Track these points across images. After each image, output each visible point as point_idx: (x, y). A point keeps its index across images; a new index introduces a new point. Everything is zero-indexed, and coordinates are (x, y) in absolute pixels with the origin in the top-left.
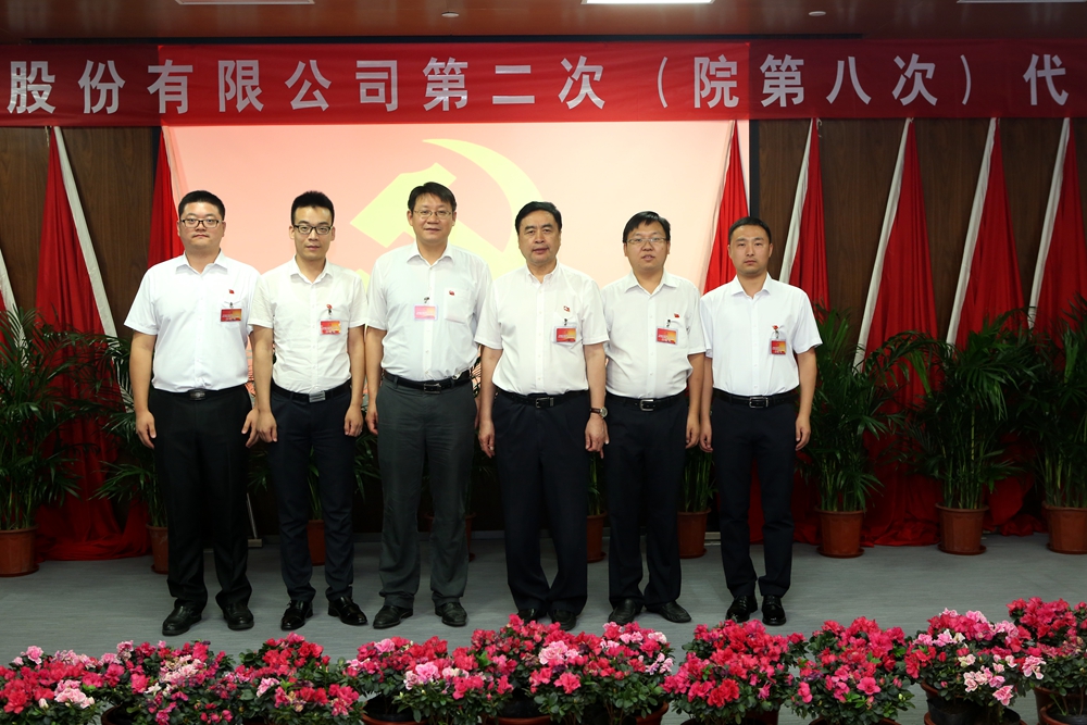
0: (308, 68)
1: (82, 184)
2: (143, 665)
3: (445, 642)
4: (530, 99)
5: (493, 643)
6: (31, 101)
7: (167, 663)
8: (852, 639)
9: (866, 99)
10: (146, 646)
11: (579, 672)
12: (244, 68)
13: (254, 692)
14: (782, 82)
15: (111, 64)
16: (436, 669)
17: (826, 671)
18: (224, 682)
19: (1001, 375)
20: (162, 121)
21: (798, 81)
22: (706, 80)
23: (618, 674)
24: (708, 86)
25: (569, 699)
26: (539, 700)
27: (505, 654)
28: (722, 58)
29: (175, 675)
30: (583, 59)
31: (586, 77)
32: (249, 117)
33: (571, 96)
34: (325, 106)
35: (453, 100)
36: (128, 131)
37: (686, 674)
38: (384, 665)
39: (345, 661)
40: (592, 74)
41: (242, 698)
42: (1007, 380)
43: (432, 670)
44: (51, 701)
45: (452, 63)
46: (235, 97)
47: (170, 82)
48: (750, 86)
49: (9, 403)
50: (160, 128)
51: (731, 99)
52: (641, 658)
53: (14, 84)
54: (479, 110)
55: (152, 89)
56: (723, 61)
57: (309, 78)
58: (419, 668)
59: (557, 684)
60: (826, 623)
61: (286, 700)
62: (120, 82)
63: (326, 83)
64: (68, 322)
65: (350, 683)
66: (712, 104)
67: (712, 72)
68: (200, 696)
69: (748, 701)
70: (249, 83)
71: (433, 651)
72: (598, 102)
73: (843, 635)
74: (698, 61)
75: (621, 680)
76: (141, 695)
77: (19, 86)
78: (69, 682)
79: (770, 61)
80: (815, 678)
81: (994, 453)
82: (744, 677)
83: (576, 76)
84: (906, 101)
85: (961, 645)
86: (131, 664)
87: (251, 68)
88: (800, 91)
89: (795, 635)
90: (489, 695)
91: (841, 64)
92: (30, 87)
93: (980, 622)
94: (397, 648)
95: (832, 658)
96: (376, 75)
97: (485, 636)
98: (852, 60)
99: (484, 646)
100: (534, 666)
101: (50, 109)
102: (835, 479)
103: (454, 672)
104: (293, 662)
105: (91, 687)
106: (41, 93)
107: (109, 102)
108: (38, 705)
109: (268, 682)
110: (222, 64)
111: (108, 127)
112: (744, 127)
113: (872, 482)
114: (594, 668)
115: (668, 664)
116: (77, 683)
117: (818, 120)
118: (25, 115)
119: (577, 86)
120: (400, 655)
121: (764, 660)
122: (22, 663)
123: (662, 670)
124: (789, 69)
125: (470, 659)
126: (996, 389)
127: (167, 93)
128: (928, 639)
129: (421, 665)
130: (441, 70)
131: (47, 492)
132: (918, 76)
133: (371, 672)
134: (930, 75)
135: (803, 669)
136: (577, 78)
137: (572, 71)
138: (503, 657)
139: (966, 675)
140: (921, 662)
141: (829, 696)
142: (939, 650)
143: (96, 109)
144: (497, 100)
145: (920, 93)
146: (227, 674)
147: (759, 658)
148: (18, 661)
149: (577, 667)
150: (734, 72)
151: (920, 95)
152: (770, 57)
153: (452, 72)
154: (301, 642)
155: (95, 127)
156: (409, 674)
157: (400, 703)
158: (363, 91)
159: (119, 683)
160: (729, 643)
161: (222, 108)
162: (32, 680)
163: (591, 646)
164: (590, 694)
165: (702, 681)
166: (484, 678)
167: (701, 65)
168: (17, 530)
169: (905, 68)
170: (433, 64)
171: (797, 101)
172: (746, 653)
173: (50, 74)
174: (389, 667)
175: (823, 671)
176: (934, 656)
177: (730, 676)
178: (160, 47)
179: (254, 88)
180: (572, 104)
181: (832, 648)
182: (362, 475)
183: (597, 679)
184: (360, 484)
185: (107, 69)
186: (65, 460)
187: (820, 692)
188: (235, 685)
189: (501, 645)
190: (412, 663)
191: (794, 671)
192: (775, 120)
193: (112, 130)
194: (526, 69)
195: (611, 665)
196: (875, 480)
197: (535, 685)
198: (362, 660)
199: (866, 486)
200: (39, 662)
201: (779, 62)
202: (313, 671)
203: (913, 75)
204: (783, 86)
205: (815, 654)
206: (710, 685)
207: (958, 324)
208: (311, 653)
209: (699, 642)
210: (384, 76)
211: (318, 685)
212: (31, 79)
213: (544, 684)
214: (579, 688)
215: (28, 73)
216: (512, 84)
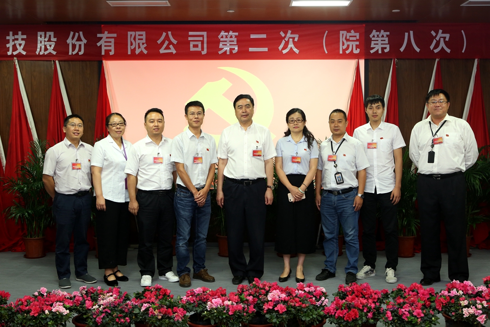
0: (167, 35)
1: (68, 86)
2: (91, 297)
3: (225, 290)
4: (266, 49)
5: (247, 290)
6: (46, 49)
7: (102, 296)
8: (411, 293)
9: (418, 50)
10: (92, 289)
11: (286, 304)
12: (139, 35)
13: (140, 310)
14: (380, 42)
15: (81, 33)
16: (221, 301)
17: (399, 306)
18: (127, 305)
19: (480, 175)
20: (103, 58)
21: (387, 42)
22: (345, 41)
23: (304, 305)
24: (346, 44)
25: (281, 316)
26: (268, 316)
27: (252, 295)
28: (352, 31)
29: (105, 301)
30: (290, 32)
31: (291, 40)
32: (141, 57)
33: (285, 48)
34: (174, 52)
35: (231, 50)
36: (88, 63)
37: (335, 306)
38: (198, 299)
39: (180, 297)
40: (294, 38)
41: (134, 312)
42: (482, 178)
43: (219, 302)
44: (50, 311)
45: (231, 33)
46: (135, 48)
47: (106, 41)
48: (365, 44)
49: (34, 182)
50: (102, 61)
51: (356, 50)
52: (314, 298)
53: (39, 42)
54: (242, 54)
55: (98, 44)
56: (353, 33)
57: (167, 39)
58: (214, 300)
59: (276, 309)
60: (399, 285)
61: (154, 313)
62: (85, 41)
63: (175, 42)
65: (182, 307)
66: (347, 52)
67: (348, 38)
68: (116, 311)
69: (363, 319)
70: (141, 42)
71: (220, 294)
72: (296, 51)
73: (406, 290)
74: (341, 32)
75: (305, 308)
76: (90, 310)
77: (41, 43)
78: (58, 303)
79: (374, 32)
80: (394, 309)
81: (476, 211)
82: (361, 308)
83: (286, 39)
84: (436, 51)
85: (462, 296)
86: (85, 296)
87: (142, 35)
88: (388, 46)
89: (384, 290)
90: (245, 314)
91: (406, 34)
92: (46, 43)
93: (470, 286)
94: (204, 292)
95: (401, 301)
96: (197, 39)
97: (243, 287)
98: (411, 32)
99: (243, 291)
100: (265, 301)
101: (54, 53)
102: (402, 222)
103: (229, 303)
104: (157, 297)
105: (68, 306)
106: (50, 46)
107: (80, 50)
108: (45, 313)
109: (146, 305)
110: (129, 33)
111: (79, 61)
112: (362, 62)
114: (292, 302)
115: (326, 302)
116: (62, 303)
117: (396, 60)
118: (44, 55)
119: (287, 43)
120: (205, 295)
121: (370, 301)
122: (38, 295)
123: (323, 304)
124: (383, 36)
125: (237, 297)
126: (477, 182)
127: (105, 46)
128: (446, 293)
129: (214, 299)
130: (226, 36)
132: (442, 40)
133: (192, 302)
134: (447, 39)
135: (388, 305)
137: (285, 37)
138: (251, 297)
139: (464, 309)
140: (443, 303)
141: (400, 318)
142: (451, 298)
143: (74, 53)
144: (251, 49)
145: (442, 47)
146: (128, 302)
147: (368, 300)
148: (36, 294)
149: (285, 302)
150: (358, 38)
151: (442, 48)
153: (231, 37)
154: (161, 288)
155: (73, 61)
156: (209, 303)
157: (205, 316)
158: (191, 45)
159: (80, 304)
160: (354, 293)
161: (129, 53)
162: (42, 302)
163: (291, 293)
164: (291, 314)
165: (342, 309)
166: (243, 306)
167: (343, 34)
168: (37, 238)
169: (436, 36)
170: (223, 33)
171: (386, 51)
172: (362, 297)
173: (54, 37)
174: (200, 300)
175: (397, 307)
176: (449, 301)
177: (354, 307)
178: (102, 26)
179: (143, 44)
180: (285, 52)
181: (401, 296)
183: (294, 307)
185: (79, 36)
187: (396, 316)
188: (131, 307)
189: (250, 291)
190: (210, 299)
191: (384, 307)
192: (376, 59)
193: (81, 62)
194: (264, 36)
195: (300, 301)
197: (266, 309)
198: (188, 297)
199: (417, 225)
200: (45, 294)
201: (378, 33)
202: (166, 301)
203: (440, 39)
204: (380, 44)
205: (393, 299)
206: (345, 311)
208: (165, 293)
209: (340, 292)
210: (201, 39)
211: (168, 307)
212: (46, 39)
213: (270, 309)
214: (286, 311)
215: (45, 37)
216: (258, 43)
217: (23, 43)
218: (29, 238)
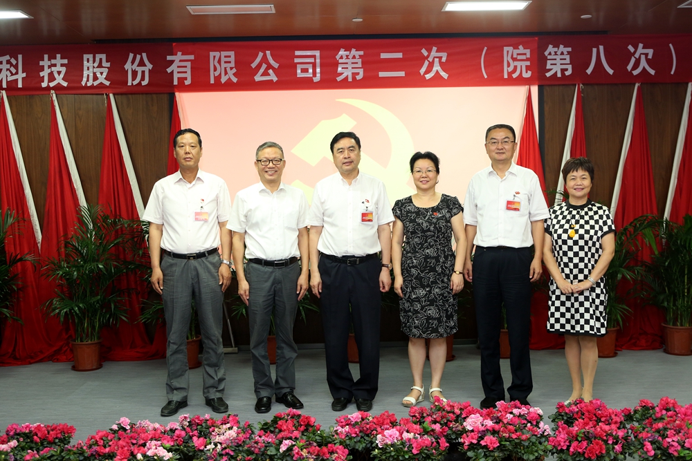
0: (265, 56)
1: (126, 129)
2: (199, 430)
3: (392, 414)
4: (402, 74)
5: (428, 415)
6: (95, 78)
7: (216, 430)
9: (611, 72)
10: (198, 418)
11: (496, 435)
12: (225, 57)
13: (278, 450)
14: (558, 62)
15: (144, 55)
16: (398, 433)
18: (256, 442)
20: (175, 89)
21: (568, 61)
22: (511, 61)
23: (523, 437)
24: (512, 64)
25: (492, 454)
26: (470, 454)
27: (438, 422)
28: (521, 47)
30: (435, 49)
31: (437, 60)
32: (229, 86)
33: (428, 71)
34: (275, 79)
35: (354, 75)
36: (154, 96)
37: (566, 437)
39: (332, 428)
40: (440, 58)
41: (269, 453)
43: (395, 434)
44: (144, 455)
45: (353, 51)
46: (220, 74)
47: (180, 65)
48: (539, 64)
49: (85, 263)
50: (174, 93)
51: (527, 72)
52: (529, 424)
53: (85, 68)
54: (370, 81)
55: (169, 70)
56: (521, 49)
57: (265, 61)
58: (386, 432)
59: (483, 443)
60: (641, 401)
61: (302, 455)
62: (150, 66)
63: (276, 65)
64: (118, 213)
65: (341, 443)
66: (515, 76)
67: (515, 56)
68: (241, 452)
69: (610, 455)
70: (228, 66)
71: (389, 422)
72: (444, 75)
74: (506, 49)
75: (525, 440)
76: (202, 451)
77: (88, 69)
78: (154, 442)
79: (551, 49)
80: (653, 439)
82: (605, 438)
83: (430, 59)
84: (635, 73)
86: (188, 429)
87: (230, 57)
88: (570, 67)
89: (626, 409)
90: (434, 451)
91: (595, 50)
92: (95, 70)
96: (307, 60)
99: (423, 417)
100: (461, 431)
101: (107, 83)
103: (411, 435)
104: (296, 428)
105: (168, 445)
106: (102, 73)
107: (143, 79)
108: (136, 458)
109: (287, 443)
110: (212, 54)
111: (142, 94)
112: (535, 90)
113: (624, 309)
114: (505, 432)
115: (549, 430)
116: (159, 442)
117: (581, 85)
118: (92, 87)
119: (431, 65)
120: (367, 424)
122: (117, 429)
123: (545, 434)
124: (562, 53)
125: (418, 426)
127: (178, 72)
129: (387, 431)
130: (347, 56)
131: (109, 319)
132: (643, 57)
133: (354, 435)
134: (650, 57)
136: (431, 60)
137: (428, 56)
138: (438, 425)
141: (665, 451)
143: (135, 83)
144: (382, 74)
146: (256, 437)
148: (115, 427)
149: (494, 432)
150: (528, 56)
151: (644, 68)
152: (550, 46)
153: (354, 57)
154: (300, 416)
155: (134, 94)
156: (379, 436)
158: (299, 71)
159: (184, 442)
161: (212, 81)
163: (500, 418)
164: (506, 450)
165: (578, 441)
166: (429, 439)
167: (508, 52)
168: (90, 342)
169: (635, 52)
170: (342, 52)
171: (568, 73)
173: (107, 62)
177: (596, 438)
178: (174, 44)
179: (231, 68)
180: (428, 76)
182: (303, 307)
183: (509, 439)
184: (303, 313)
185: (142, 58)
186: (119, 298)
187: (659, 448)
188: (264, 444)
189: (435, 417)
190: (379, 429)
192: (554, 85)
193: (145, 95)
194: (399, 55)
195: (516, 431)
196: (627, 308)
197: (467, 444)
198: (343, 427)
200: (128, 427)
201: (556, 49)
203: (640, 57)
204: (558, 64)
206: (584, 444)
207: (670, 211)
208: (308, 422)
209: (563, 414)
210: (312, 60)
211: (320, 445)
212: (96, 65)
213: (473, 444)
214: (498, 447)
215: (94, 61)
216: (392, 65)
217: (63, 70)
218: (78, 342)
